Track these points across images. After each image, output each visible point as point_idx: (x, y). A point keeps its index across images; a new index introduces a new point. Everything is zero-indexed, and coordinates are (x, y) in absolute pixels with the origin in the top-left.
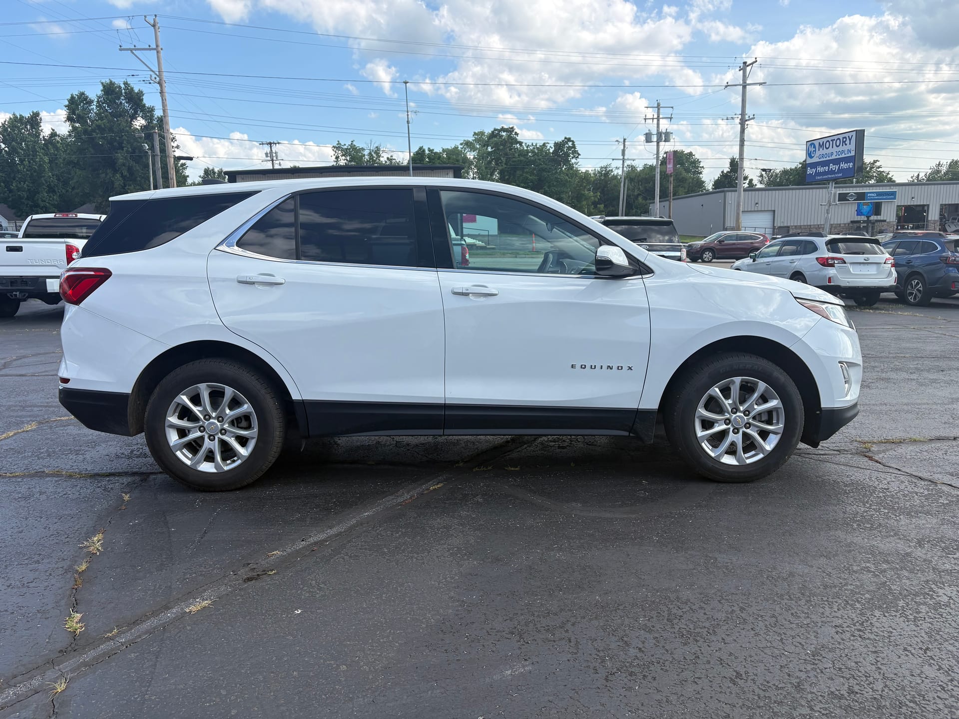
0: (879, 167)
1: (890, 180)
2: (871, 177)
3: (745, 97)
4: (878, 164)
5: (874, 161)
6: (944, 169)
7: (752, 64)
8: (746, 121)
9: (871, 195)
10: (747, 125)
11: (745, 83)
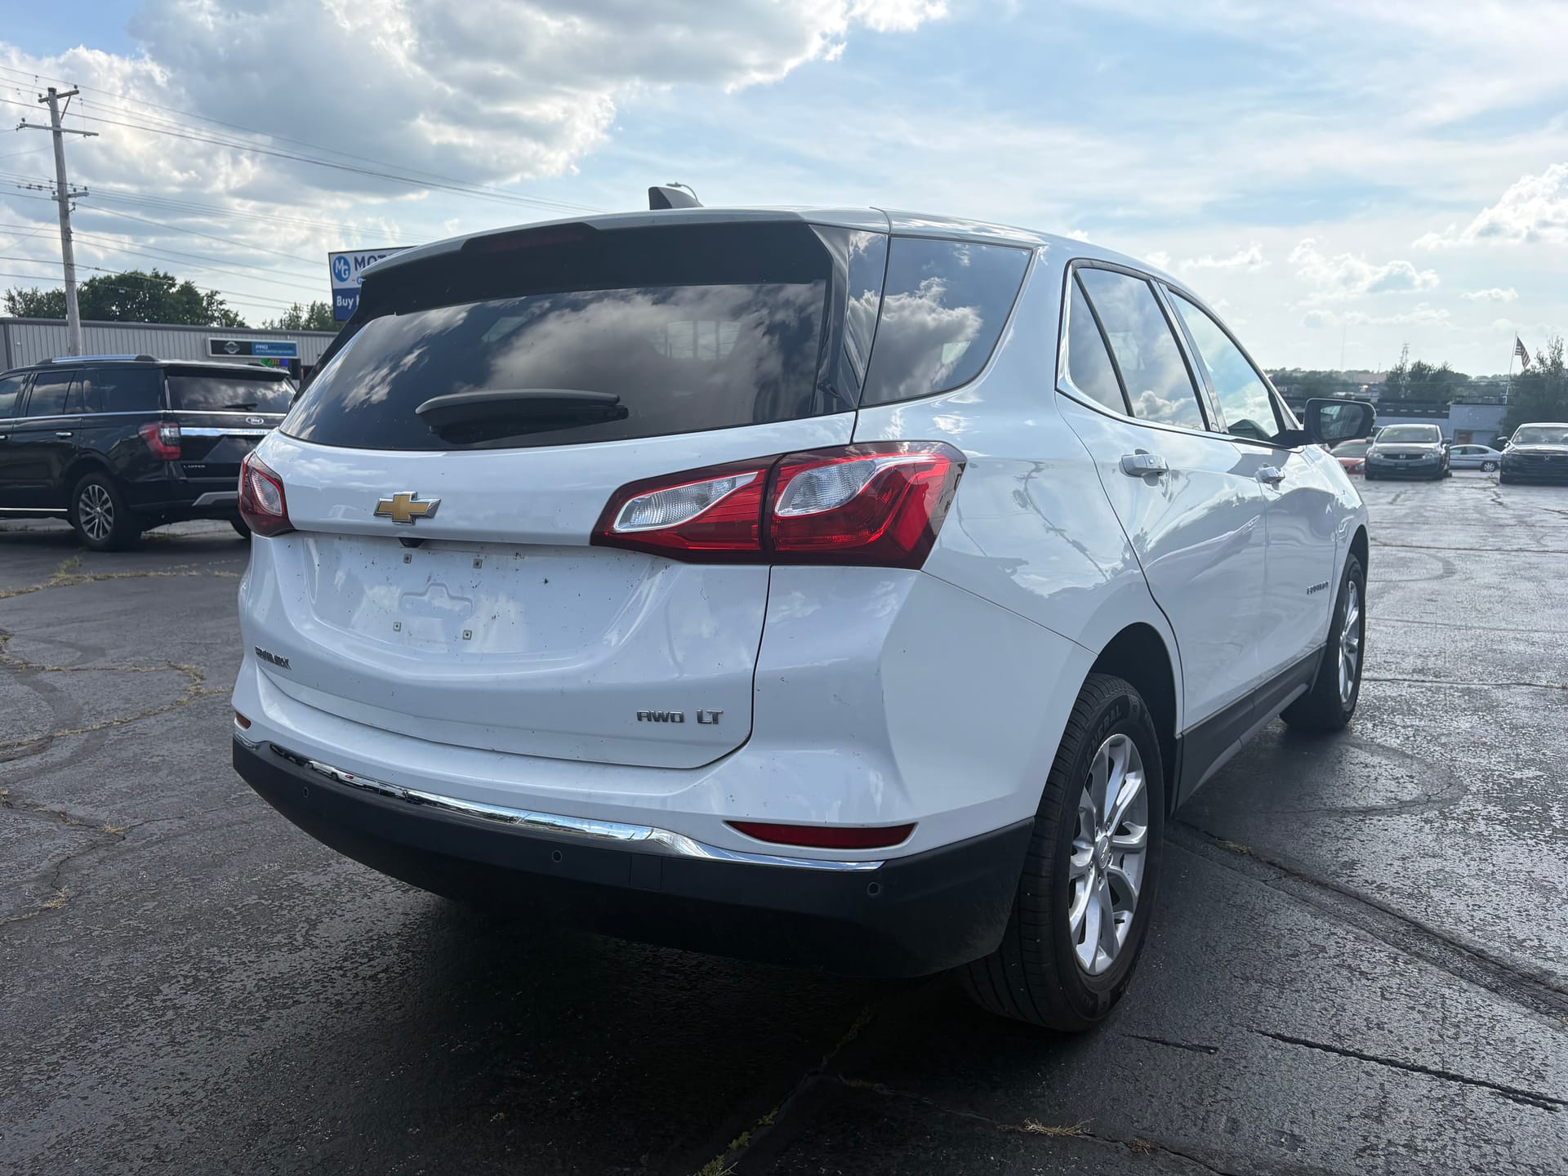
0: (221, 303)
1: (242, 324)
2: (213, 319)
3: (62, 152)
4: (218, 297)
5: (212, 292)
6: (305, 316)
7: (69, 94)
8: (70, 196)
9: (260, 347)
10: (74, 204)
11: (59, 127)
